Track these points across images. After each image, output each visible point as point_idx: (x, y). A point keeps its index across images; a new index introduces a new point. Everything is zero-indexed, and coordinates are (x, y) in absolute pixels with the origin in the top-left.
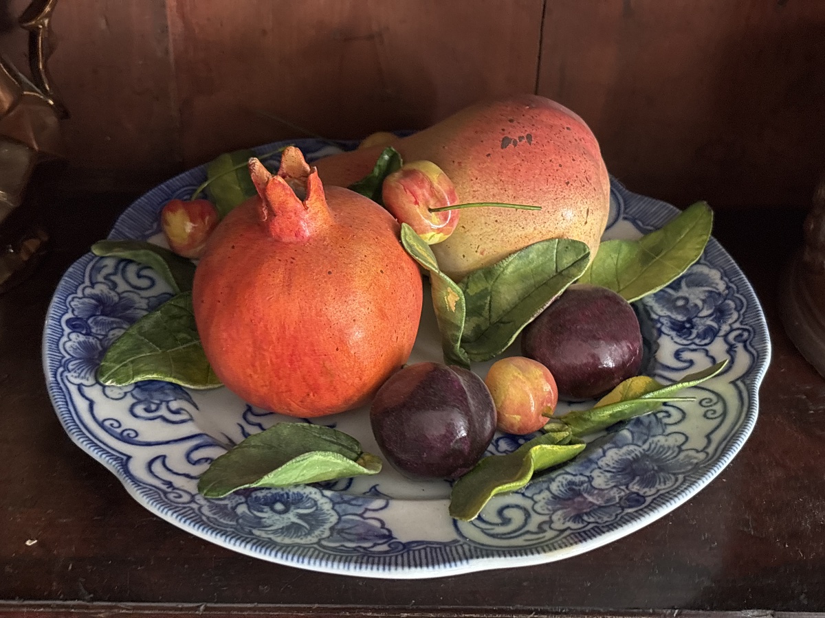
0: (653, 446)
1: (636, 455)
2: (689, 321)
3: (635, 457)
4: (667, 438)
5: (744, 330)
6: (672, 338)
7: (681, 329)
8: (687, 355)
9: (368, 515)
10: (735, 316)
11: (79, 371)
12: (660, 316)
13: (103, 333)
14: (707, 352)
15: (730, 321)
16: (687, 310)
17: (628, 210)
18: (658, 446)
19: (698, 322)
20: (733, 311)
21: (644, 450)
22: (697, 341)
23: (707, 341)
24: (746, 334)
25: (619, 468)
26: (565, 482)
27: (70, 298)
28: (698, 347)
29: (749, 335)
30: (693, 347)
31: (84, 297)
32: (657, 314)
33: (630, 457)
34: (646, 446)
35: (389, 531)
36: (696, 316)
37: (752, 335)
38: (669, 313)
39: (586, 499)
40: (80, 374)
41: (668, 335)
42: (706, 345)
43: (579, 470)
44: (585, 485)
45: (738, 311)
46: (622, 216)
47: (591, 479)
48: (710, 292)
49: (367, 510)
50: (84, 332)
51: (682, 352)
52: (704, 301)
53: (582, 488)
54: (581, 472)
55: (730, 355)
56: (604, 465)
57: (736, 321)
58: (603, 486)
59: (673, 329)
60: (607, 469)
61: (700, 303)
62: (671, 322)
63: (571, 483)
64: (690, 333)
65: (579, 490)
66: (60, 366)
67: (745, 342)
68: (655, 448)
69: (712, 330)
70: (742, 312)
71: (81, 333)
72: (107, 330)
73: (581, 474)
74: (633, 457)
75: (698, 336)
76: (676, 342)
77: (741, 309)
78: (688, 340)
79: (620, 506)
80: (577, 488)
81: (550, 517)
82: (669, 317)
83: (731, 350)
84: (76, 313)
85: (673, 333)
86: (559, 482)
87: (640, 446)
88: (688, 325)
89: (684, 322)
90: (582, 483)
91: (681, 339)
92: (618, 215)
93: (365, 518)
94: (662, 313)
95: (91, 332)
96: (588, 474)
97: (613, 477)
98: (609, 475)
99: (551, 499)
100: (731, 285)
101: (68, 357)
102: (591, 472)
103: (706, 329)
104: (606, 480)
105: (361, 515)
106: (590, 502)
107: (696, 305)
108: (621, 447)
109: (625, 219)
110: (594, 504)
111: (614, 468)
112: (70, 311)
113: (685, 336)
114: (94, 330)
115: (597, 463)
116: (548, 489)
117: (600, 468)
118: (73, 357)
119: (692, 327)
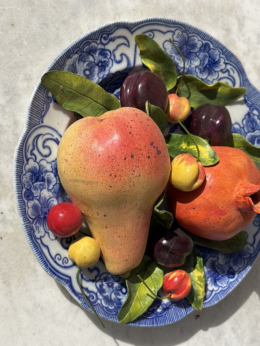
0: (172, 52)
1: (179, 57)
2: (97, 65)
3: (180, 57)
4: (167, 49)
5: (101, 37)
6: (111, 68)
7: (103, 66)
8: (118, 58)
9: (242, 126)
10: (93, 44)
11: (247, 252)
12: (99, 78)
13: (225, 265)
14: (114, 50)
15: (96, 45)
16: (91, 68)
17: (38, 123)
18: (172, 50)
19: (97, 61)
20: (90, 46)
21: (176, 55)
22: (108, 57)
23: (108, 52)
24: (104, 36)
25: (188, 59)
26: (201, 75)
27: (225, 288)
28: (112, 55)
29: (105, 34)
30: (112, 57)
31: (219, 286)
32: (99, 80)
33: (181, 58)
34: (174, 55)
35: (245, 116)
36: (94, 62)
37: (105, 32)
38: (96, 75)
39: (207, 64)
40: (248, 251)
41: (109, 70)
42: (110, 52)
43: (194, 72)
44: (200, 67)
45: (91, 43)
46: (41, 124)
47: (196, 67)
48: (79, 61)
49: (241, 128)
50: (231, 270)
51: (117, 61)
52: (84, 62)
53: (202, 68)
54: (194, 71)
55: (115, 39)
56: (188, 65)
57: (96, 43)
58: (199, 61)
59: (105, 70)
60: (189, 63)
61: (86, 63)
62: (101, 72)
63: (201, 72)
64: (105, 61)
65: (203, 68)
66: (251, 258)
67: (108, 35)
68: (173, 51)
69: (101, 53)
70: (91, 41)
71: (233, 270)
72: (223, 266)
73: (195, 71)
74: (181, 57)
75: (106, 57)
76: (112, 65)
77: (90, 42)
78: (109, 61)
79: (209, 50)
80: (202, 69)
81: (219, 71)
82: (98, 74)
83: (113, 40)
84: (228, 280)
85: (107, 69)
86: (202, 77)
87: (174, 57)
88: (100, 64)
89: (99, 67)
90: (199, 69)
91: (109, 64)
92: (41, 127)
93: (244, 126)
94: (97, 78)
95: (229, 268)
96: (194, 69)
97: (193, 59)
98: (192, 62)
99: (210, 75)
100: (75, 52)
101: (246, 261)
102: (193, 68)
103: (101, 55)
104: (195, 61)
105: (243, 128)
106: (208, 62)
107: (88, 65)
108: (177, 63)
109: (42, 122)
110: (209, 60)
111: (188, 61)
112: (229, 282)
113: (107, 63)
114: (228, 269)
115: (188, 68)
116: (206, 78)
117: (190, 66)
118: (244, 260)
119: (101, 62)
